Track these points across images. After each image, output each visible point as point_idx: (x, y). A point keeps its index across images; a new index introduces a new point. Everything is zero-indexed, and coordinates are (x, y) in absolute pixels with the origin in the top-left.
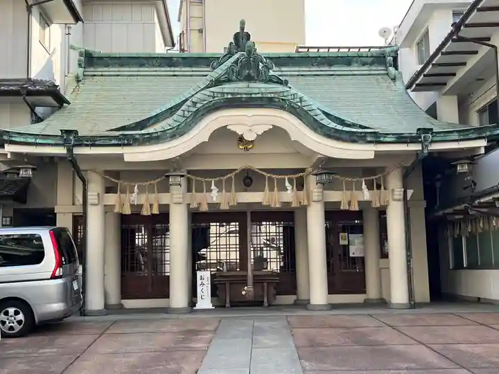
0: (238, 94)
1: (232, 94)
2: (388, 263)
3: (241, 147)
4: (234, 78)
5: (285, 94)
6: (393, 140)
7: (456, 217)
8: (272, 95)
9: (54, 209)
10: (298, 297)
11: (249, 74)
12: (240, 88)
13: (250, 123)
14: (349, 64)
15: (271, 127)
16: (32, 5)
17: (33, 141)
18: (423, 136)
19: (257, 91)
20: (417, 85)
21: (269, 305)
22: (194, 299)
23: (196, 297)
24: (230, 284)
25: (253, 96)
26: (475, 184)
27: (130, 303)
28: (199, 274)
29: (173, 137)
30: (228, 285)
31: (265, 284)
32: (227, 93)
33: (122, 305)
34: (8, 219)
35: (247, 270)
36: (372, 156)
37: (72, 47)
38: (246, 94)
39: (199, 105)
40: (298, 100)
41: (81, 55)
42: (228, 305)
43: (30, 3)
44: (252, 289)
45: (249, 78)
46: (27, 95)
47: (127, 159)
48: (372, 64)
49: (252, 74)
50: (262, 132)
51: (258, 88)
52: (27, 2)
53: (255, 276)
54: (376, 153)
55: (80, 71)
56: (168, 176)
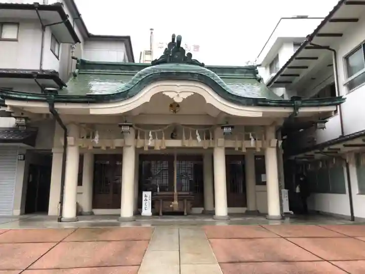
0: (171, 70)
2: (266, 188)
3: (171, 110)
4: (168, 60)
5: (203, 71)
6: (276, 104)
7: (303, 160)
8: (194, 72)
9: (51, 150)
10: (205, 209)
11: (178, 58)
14: (233, 72)
15: (193, 94)
16: (46, 26)
17: (25, 97)
18: (295, 101)
20: (275, 83)
21: (188, 214)
22: (139, 210)
23: (141, 208)
24: (163, 200)
25: (181, 71)
27: (98, 211)
28: (144, 193)
30: (161, 201)
31: (185, 201)
32: (163, 69)
33: (93, 212)
34: (22, 156)
35: (174, 191)
36: (261, 115)
37: (73, 58)
38: (176, 70)
41: (78, 62)
42: (161, 214)
43: (44, 24)
44: (177, 204)
46: (37, 78)
47: (92, 112)
48: (246, 73)
50: (187, 97)
51: (183, 67)
52: (42, 24)
53: (179, 195)
54: (264, 113)
55: (77, 71)
56: (120, 126)
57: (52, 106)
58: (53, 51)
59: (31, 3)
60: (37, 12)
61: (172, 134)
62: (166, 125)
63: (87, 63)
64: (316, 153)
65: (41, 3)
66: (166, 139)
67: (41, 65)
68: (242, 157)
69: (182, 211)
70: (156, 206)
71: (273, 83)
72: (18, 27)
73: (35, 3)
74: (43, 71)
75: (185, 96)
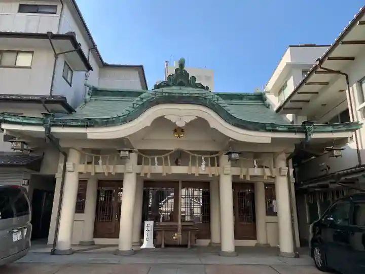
0: (173, 93)
1: (169, 93)
2: (278, 219)
3: (175, 135)
4: (171, 84)
5: (207, 95)
6: (285, 129)
7: (316, 190)
8: (197, 95)
9: (55, 175)
10: (211, 241)
11: (181, 81)
12: (175, 90)
13: (181, 114)
14: (241, 99)
15: (196, 118)
16: (58, 54)
17: (21, 121)
18: (307, 127)
19: (186, 92)
20: (285, 109)
21: (192, 247)
22: (142, 240)
23: (143, 238)
24: (165, 231)
25: (184, 95)
26: (329, 168)
28: (146, 223)
29: (125, 122)
31: (190, 232)
32: (165, 93)
33: (93, 242)
35: (178, 221)
36: (269, 141)
38: (178, 94)
39: (144, 100)
40: (216, 99)
42: (163, 246)
43: (57, 53)
44: (181, 236)
45: (181, 84)
46: (46, 103)
47: (89, 137)
49: (184, 82)
50: (190, 121)
51: (187, 91)
52: (55, 52)
53: (182, 226)
54: (273, 139)
55: (88, 97)
56: (119, 151)
57: (48, 129)
58: (66, 77)
59: (45, 32)
60: (50, 41)
61: (177, 160)
62: (170, 151)
63: (99, 89)
64: (331, 183)
65: (55, 33)
66: (171, 165)
67: (51, 90)
68: (252, 185)
69: (185, 243)
70: (158, 237)
71: (282, 109)
72: (33, 56)
73: (48, 32)
74: (53, 97)
75: (188, 120)
